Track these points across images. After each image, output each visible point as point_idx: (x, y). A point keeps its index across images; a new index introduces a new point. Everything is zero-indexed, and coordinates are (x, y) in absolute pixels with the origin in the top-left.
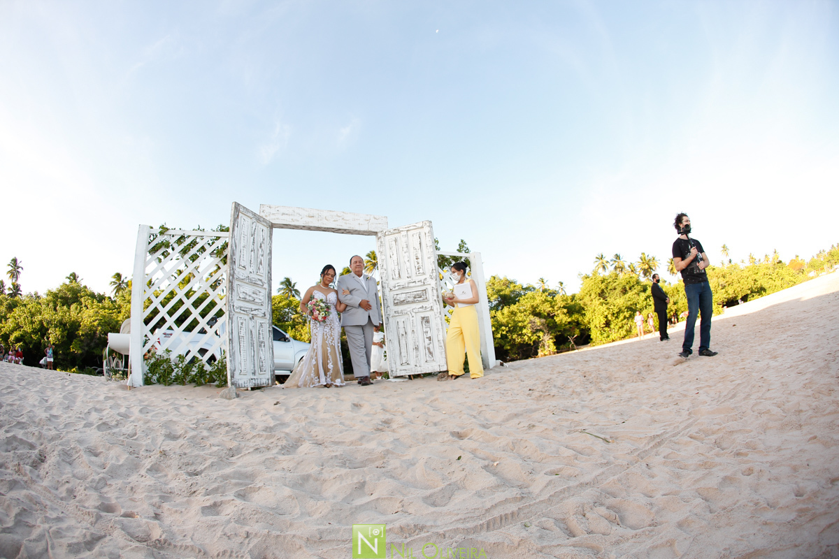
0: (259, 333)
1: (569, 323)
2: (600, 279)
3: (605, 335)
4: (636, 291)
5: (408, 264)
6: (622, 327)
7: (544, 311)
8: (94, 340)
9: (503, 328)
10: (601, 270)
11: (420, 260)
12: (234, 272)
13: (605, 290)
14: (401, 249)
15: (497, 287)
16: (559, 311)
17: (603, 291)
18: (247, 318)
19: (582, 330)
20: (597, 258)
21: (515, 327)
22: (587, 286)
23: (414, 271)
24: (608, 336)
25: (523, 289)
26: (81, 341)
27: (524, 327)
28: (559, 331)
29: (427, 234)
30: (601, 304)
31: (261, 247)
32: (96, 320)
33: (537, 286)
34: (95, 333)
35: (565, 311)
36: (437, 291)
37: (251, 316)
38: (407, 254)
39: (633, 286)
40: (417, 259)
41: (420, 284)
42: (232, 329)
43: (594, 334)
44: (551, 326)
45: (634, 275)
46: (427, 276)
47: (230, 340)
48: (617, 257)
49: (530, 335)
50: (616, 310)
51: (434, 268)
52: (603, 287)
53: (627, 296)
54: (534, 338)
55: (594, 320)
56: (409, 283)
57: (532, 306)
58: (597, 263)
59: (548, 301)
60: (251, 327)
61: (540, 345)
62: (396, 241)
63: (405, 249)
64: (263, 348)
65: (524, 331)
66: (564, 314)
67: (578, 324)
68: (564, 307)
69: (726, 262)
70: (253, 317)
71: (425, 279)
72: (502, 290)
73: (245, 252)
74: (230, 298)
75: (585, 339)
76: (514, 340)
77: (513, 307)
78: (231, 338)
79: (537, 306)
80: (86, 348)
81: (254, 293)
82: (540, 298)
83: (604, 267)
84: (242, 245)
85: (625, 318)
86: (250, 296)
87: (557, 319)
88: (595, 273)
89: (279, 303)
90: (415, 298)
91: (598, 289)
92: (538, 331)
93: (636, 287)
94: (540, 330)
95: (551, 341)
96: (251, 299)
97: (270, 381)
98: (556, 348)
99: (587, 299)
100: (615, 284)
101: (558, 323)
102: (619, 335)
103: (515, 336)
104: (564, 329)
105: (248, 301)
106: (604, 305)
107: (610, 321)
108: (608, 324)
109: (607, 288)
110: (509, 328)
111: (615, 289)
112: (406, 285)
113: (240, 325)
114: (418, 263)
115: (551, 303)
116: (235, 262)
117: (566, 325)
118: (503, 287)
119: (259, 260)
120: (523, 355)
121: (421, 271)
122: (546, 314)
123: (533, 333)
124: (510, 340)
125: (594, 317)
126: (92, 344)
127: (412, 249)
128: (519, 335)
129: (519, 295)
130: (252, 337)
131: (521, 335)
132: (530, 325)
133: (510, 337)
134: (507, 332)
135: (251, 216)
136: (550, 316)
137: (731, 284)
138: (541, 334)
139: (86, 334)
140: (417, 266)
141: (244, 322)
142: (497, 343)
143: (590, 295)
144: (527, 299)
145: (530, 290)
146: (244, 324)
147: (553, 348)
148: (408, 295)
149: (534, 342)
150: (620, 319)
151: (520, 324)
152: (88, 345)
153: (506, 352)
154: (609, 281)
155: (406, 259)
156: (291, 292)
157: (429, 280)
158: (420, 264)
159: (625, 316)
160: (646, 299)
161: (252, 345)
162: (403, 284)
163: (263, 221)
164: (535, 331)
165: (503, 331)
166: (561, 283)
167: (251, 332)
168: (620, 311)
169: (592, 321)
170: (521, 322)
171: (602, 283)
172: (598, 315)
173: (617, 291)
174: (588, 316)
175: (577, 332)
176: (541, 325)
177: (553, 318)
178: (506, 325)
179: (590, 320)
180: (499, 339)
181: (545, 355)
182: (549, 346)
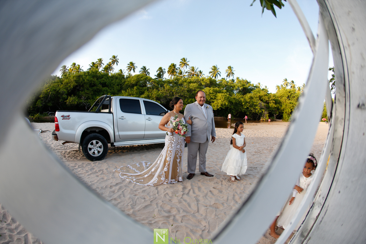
1: (275, 108)
2: (288, 90)
7: (265, 99)
8: (48, 99)
13: (290, 97)
16: (271, 101)
20: (284, 80)
21: (253, 104)
25: (254, 86)
26: (42, 100)
27: (256, 105)
28: (270, 110)
30: (290, 103)
32: (49, 89)
34: (48, 95)
35: (274, 102)
43: (285, 115)
44: (268, 108)
48: (293, 82)
49: (259, 110)
52: (289, 95)
54: (260, 112)
55: (286, 110)
57: (260, 96)
58: (284, 82)
61: (262, 115)
65: (257, 107)
66: (273, 103)
67: (278, 109)
68: (274, 100)
72: (245, 85)
75: (280, 116)
77: (251, 94)
79: (262, 97)
80: (44, 103)
82: (262, 93)
83: (287, 85)
87: (270, 105)
89: (141, 78)
91: (287, 95)
99: (283, 99)
100: (294, 95)
101: (271, 106)
103: (252, 109)
104: (272, 110)
108: (291, 113)
109: (291, 96)
111: (294, 97)
117: (273, 108)
118: (245, 84)
120: (253, 118)
122: (265, 101)
123: (260, 109)
125: (286, 108)
126: (47, 101)
128: (254, 109)
132: (259, 105)
134: (249, 106)
136: (267, 102)
138: (263, 110)
139: (44, 97)
143: (284, 97)
145: (257, 88)
151: (255, 104)
152: (45, 102)
154: (292, 93)
156: (146, 73)
164: (261, 109)
165: (248, 105)
169: (285, 109)
170: (255, 102)
171: (289, 93)
172: (288, 108)
173: (295, 98)
174: (283, 106)
175: (278, 113)
176: (264, 106)
177: (268, 104)
178: (249, 103)
179: (284, 108)
180: (245, 109)
181: (264, 121)
182: (266, 117)
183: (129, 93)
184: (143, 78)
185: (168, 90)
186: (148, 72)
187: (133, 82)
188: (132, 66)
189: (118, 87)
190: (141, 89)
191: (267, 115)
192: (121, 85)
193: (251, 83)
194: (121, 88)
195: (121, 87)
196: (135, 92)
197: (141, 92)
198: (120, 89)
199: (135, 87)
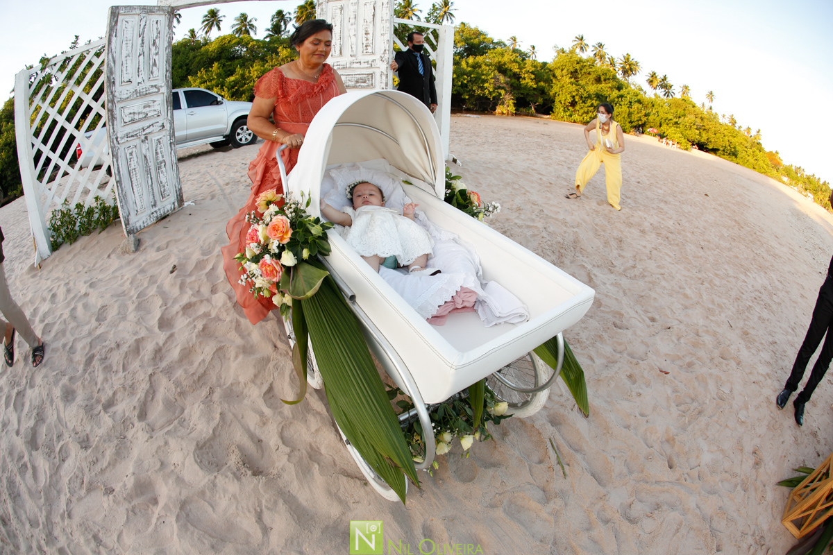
0: (157, 153)
1: (534, 89)
2: (576, 59)
3: (568, 113)
4: (610, 85)
5: (353, 39)
6: (587, 113)
7: (511, 70)
9: (465, 77)
10: (578, 50)
11: (370, 37)
12: (114, 96)
13: (578, 71)
14: (346, 20)
15: (466, 35)
16: (526, 75)
17: (576, 71)
18: (137, 142)
19: (545, 100)
20: (576, 38)
22: (561, 60)
23: (360, 48)
24: (570, 116)
27: (486, 81)
28: (522, 94)
29: (385, 5)
30: (572, 83)
31: (154, 43)
33: (508, 43)
35: (533, 76)
36: (387, 77)
37: (143, 137)
38: (354, 26)
39: (609, 79)
40: (367, 34)
41: (366, 65)
42: (118, 168)
43: (558, 108)
44: (515, 87)
45: (611, 69)
46: (377, 57)
47: (117, 182)
48: (600, 45)
49: (491, 90)
50: (585, 95)
51: (387, 48)
52: (578, 68)
53: (600, 86)
54: (495, 94)
55: (560, 96)
56: (351, 63)
57: (500, 62)
58: (575, 43)
59: (517, 62)
60: (144, 152)
61: (500, 102)
62: (341, 9)
63: (352, 21)
64: (164, 169)
65: (486, 85)
66: (531, 79)
67: (542, 92)
68: (532, 73)
69: (707, 107)
70: (146, 138)
71: (374, 61)
72: (471, 39)
73: (129, 62)
74: (112, 130)
75: (546, 108)
76: (474, 91)
77: (480, 59)
78: (118, 179)
79: (505, 64)
81: (145, 107)
82: (509, 57)
83: (582, 48)
84: (124, 55)
85: (592, 105)
86: (139, 113)
87: (522, 83)
88: (572, 52)
90: (357, 82)
91: (571, 68)
92: (499, 88)
93: (611, 81)
94: (503, 88)
95: (512, 101)
96: (141, 116)
97: (176, 204)
98: (515, 110)
99: (558, 73)
100: (590, 70)
101: (523, 86)
102: (581, 118)
103: (475, 87)
104: (527, 93)
105: (140, 120)
106: (574, 85)
107: (576, 102)
108: (573, 104)
109: (581, 70)
110: (471, 78)
111: (589, 74)
112: (348, 66)
113: (128, 157)
114: (367, 39)
115: (519, 65)
116: (114, 83)
117: (530, 90)
118: (473, 36)
119: (152, 62)
120: (480, 107)
121: (370, 49)
122: (512, 74)
123: (495, 89)
124: (470, 90)
125: (561, 93)
127: (361, 21)
128: (479, 87)
129: (486, 48)
130: (147, 163)
131: (483, 88)
132: (493, 80)
133: (470, 88)
134: (468, 81)
135: (138, 12)
136: (517, 77)
137: (707, 131)
138: (503, 92)
140: (365, 42)
141: (134, 150)
142: (455, 90)
143: (562, 70)
144: (495, 54)
145: (501, 46)
146: (134, 154)
147: (512, 109)
148: (349, 78)
149: (494, 97)
150: (586, 105)
151: (483, 77)
153: (464, 101)
154: (585, 64)
155: (352, 33)
157: (378, 63)
158: (370, 41)
159: (592, 104)
160: (618, 97)
161: (149, 172)
162: (345, 63)
163: (159, 10)
164: (497, 88)
165: (465, 79)
166: (534, 48)
167: (145, 157)
168: (589, 97)
169: (558, 95)
170: (483, 75)
171: (578, 63)
172: (566, 92)
173: (590, 77)
174: (555, 89)
175: (540, 100)
176: (505, 83)
177: (518, 80)
178: (468, 74)
179: (556, 93)
180: (459, 86)
181: (503, 113)
182: (508, 106)
183: (202, 78)
184: (233, 42)
185: (286, 58)
186: (252, 25)
187: (211, 55)
188: (213, 19)
189: (180, 70)
190: (231, 65)
191: (511, 102)
192: (187, 65)
193: (489, 36)
194: (187, 71)
195: (187, 69)
196: (217, 74)
197: (229, 70)
198: (186, 73)
199: (216, 65)
